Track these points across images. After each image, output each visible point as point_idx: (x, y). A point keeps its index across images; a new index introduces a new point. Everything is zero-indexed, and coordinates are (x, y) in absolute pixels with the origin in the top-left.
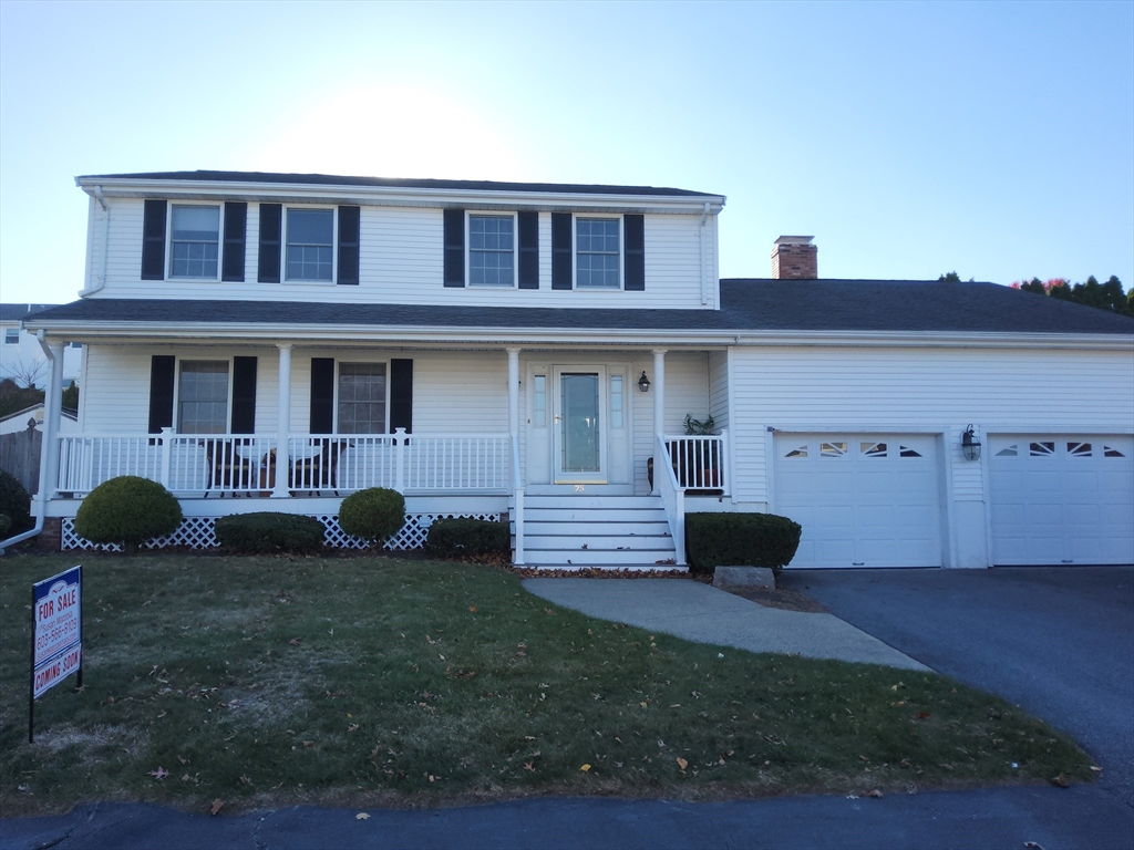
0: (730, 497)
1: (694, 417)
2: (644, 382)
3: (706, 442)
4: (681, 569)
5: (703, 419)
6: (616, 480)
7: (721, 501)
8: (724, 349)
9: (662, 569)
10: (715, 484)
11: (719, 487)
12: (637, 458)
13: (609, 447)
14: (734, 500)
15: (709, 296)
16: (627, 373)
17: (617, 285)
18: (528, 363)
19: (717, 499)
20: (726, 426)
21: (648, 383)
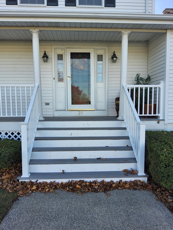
0: (164, 120)
1: (141, 76)
2: (114, 58)
3: (151, 88)
4: (142, 179)
5: (145, 77)
6: (99, 108)
7: (158, 123)
8: (165, 31)
9: (128, 179)
10: (155, 113)
11: (157, 115)
12: (109, 98)
13: (96, 92)
14: (166, 122)
15: (150, 11)
16: (105, 53)
17: (101, 4)
18: (53, 47)
19: (156, 122)
20: (164, 79)
21: (116, 58)
